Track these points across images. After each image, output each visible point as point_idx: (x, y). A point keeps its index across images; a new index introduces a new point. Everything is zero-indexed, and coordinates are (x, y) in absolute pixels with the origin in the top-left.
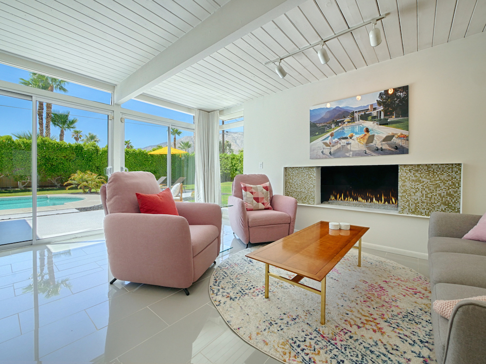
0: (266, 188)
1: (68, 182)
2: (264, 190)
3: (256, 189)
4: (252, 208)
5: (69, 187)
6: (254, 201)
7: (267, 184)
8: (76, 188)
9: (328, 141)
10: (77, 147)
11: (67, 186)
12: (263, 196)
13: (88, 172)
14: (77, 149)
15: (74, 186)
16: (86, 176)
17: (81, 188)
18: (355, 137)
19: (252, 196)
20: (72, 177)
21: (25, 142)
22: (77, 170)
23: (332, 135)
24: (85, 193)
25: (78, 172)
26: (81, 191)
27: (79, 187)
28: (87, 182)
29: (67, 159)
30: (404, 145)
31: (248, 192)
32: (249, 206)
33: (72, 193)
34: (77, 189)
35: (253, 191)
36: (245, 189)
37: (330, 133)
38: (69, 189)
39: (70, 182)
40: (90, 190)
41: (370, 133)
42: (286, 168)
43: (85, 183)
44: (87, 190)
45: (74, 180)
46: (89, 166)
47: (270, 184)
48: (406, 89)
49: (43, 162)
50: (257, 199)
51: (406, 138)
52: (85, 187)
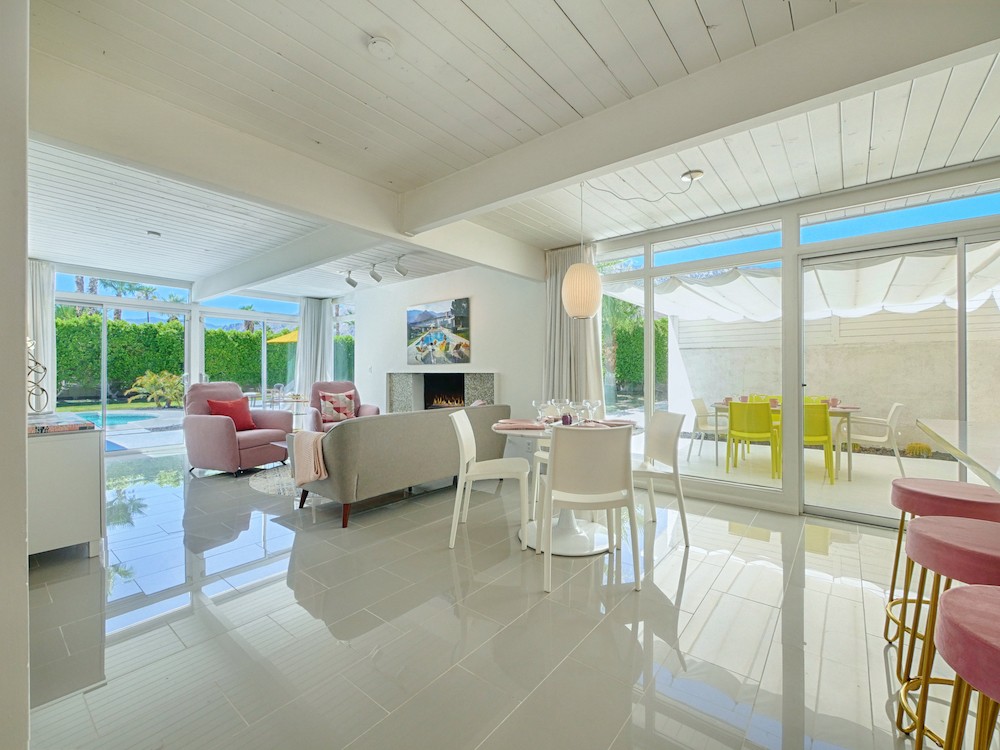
0: (350, 397)
1: (132, 390)
2: (347, 399)
3: (337, 398)
4: (332, 419)
5: (134, 398)
6: (335, 412)
7: (352, 392)
8: (144, 400)
9: (419, 346)
10: (147, 329)
11: (129, 396)
12: (345, 406)
13: (166, 373)
14: (146, 334)
15: (141, 396)
16: (161, 381)
17: (152, 400)
18: (438, 343)
19: (332, 406)
20: (139, 382)
21: (60, 324)
22: (146, 369)
23: (422, 340)
24: (159, 407)
25: (148, 373)
26: (154, 405)
27: (149, 399)
28: (163, 389)
29: (130, 351)
30: (467, 354)
31: (327, 402)
32: (329, 417)
33: (138, 409)
34: (146, 401)
35: (333, 400)
36: (324, 398)
37: (420, 339)
38: (133, 401)
39: (134, 389)
40: (168, 404)
41: (447, 341)
42: (390, 375)
43: (160, 392)
44: (164, 404)
45: (141, 386)
46: (168, 362)
47: (356, 392)
48: (467, 300)
49: (88, 357)
50: (338, 410)
51: (468, 347)
52: (160, 397)
